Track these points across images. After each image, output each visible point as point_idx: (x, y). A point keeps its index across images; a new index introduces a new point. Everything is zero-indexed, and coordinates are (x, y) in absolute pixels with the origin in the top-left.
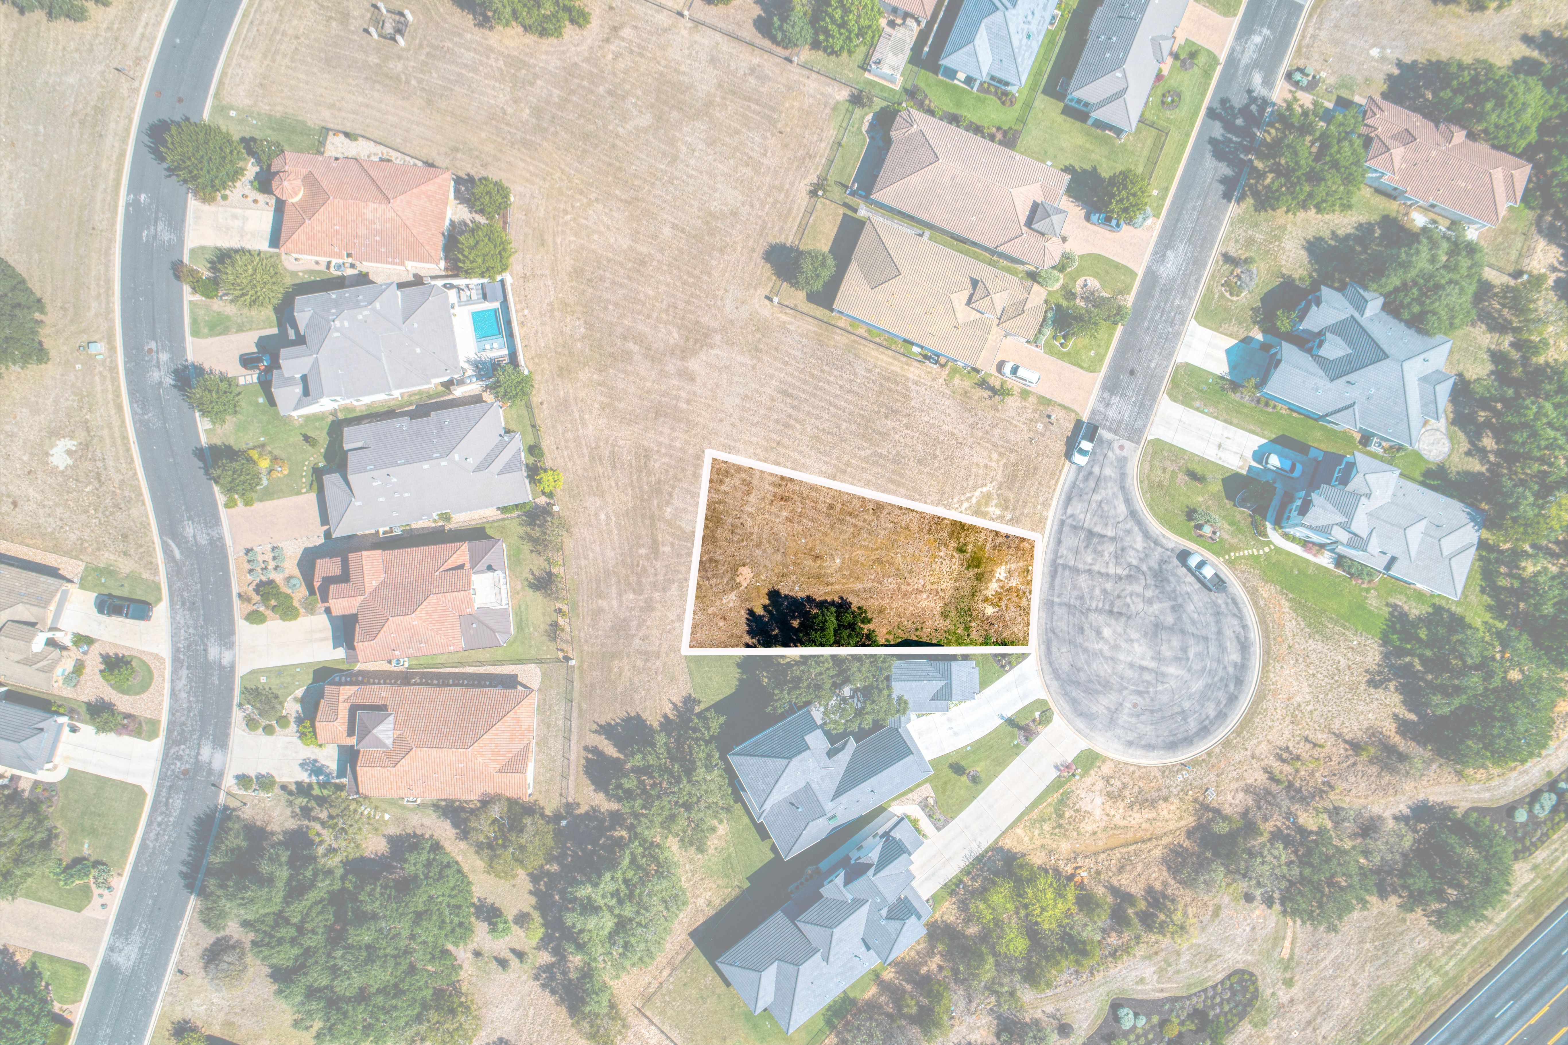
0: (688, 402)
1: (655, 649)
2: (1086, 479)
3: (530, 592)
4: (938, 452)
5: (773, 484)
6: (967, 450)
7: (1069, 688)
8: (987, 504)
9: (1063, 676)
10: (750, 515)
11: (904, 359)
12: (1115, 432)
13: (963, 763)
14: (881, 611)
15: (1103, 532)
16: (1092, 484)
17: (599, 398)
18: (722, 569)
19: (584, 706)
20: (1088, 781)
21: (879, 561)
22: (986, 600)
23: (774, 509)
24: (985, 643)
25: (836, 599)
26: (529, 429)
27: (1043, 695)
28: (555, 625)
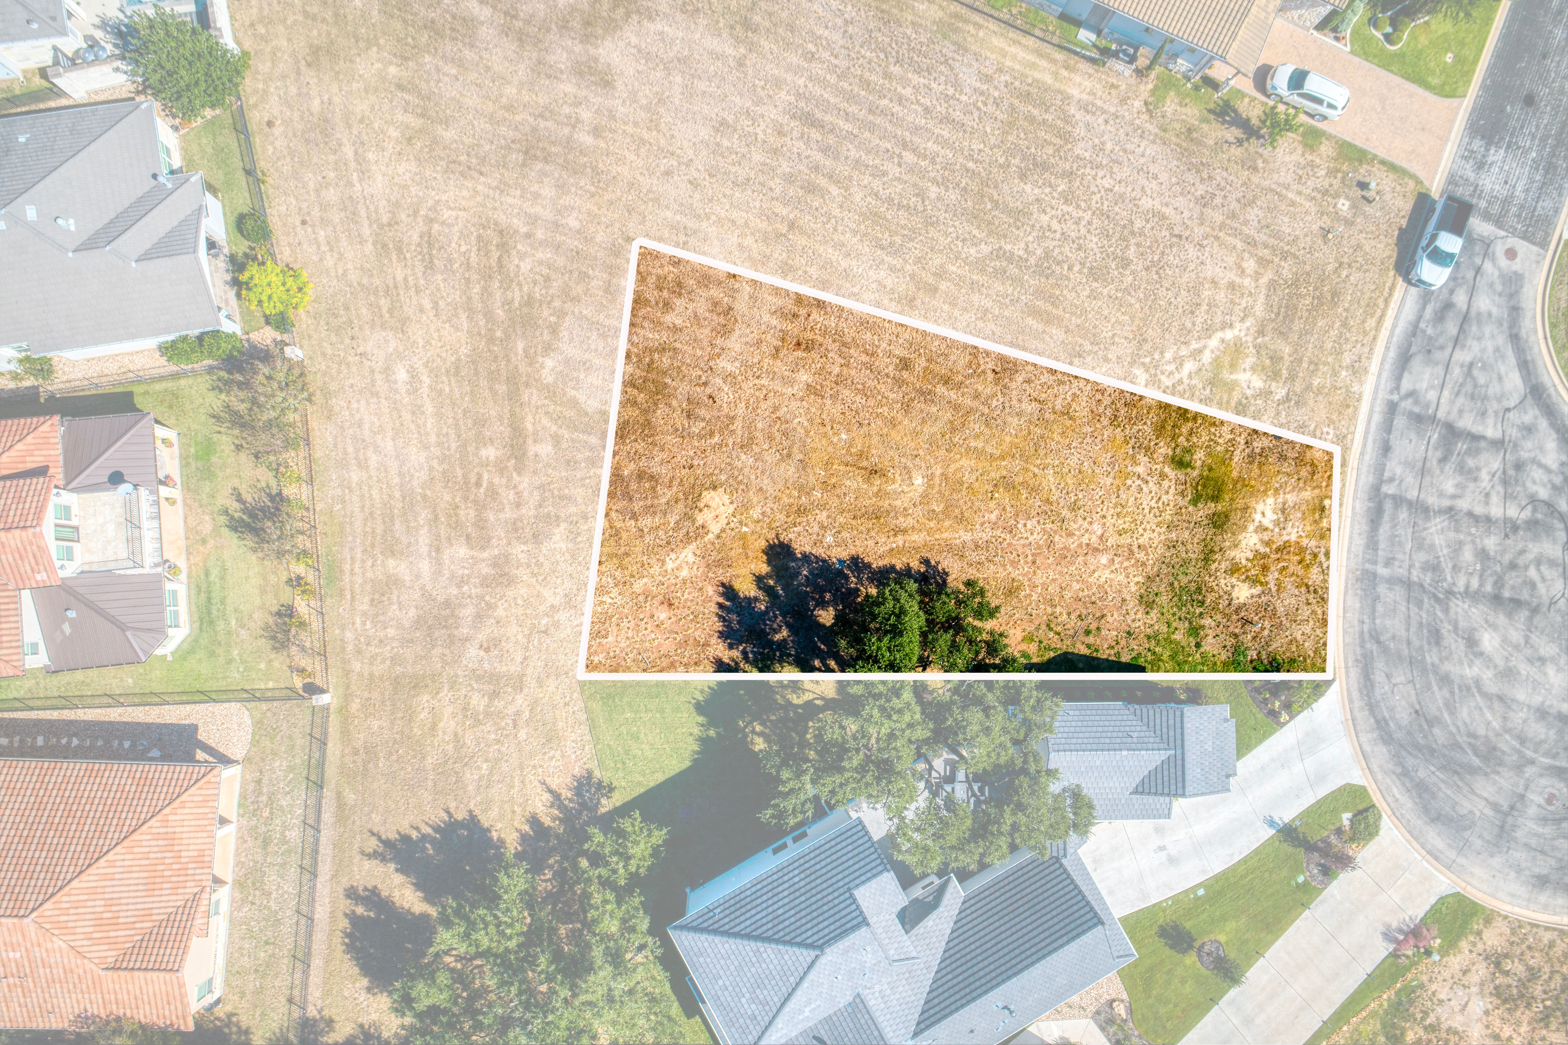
0: (596, 132)
1: (515, 669)
2: (1440, 317)
3: (231, 540)
4: (1131, 253)
5: (780, 313)
6: (1192, 252)
7: (1410, 762)
8: (1233, 366)
9: (1398, 735)
10: (728, 377)
11: (1059, 56)
12: (1499, 223)
13: (1188, 925)
14: (1012, 591)
15: (1478, 429)
16: (1451, 328)
17: (400, 117)
18: (665, 495)
19: (350, 797)
20: (1456, 962)
21: (1007, 483)
22: (1234, 569)
23: (780, 367)
24: (1233, 665)
25: (915, 565)
26: (240, 176)
27: (1357, 777)
28: (287, 613)
